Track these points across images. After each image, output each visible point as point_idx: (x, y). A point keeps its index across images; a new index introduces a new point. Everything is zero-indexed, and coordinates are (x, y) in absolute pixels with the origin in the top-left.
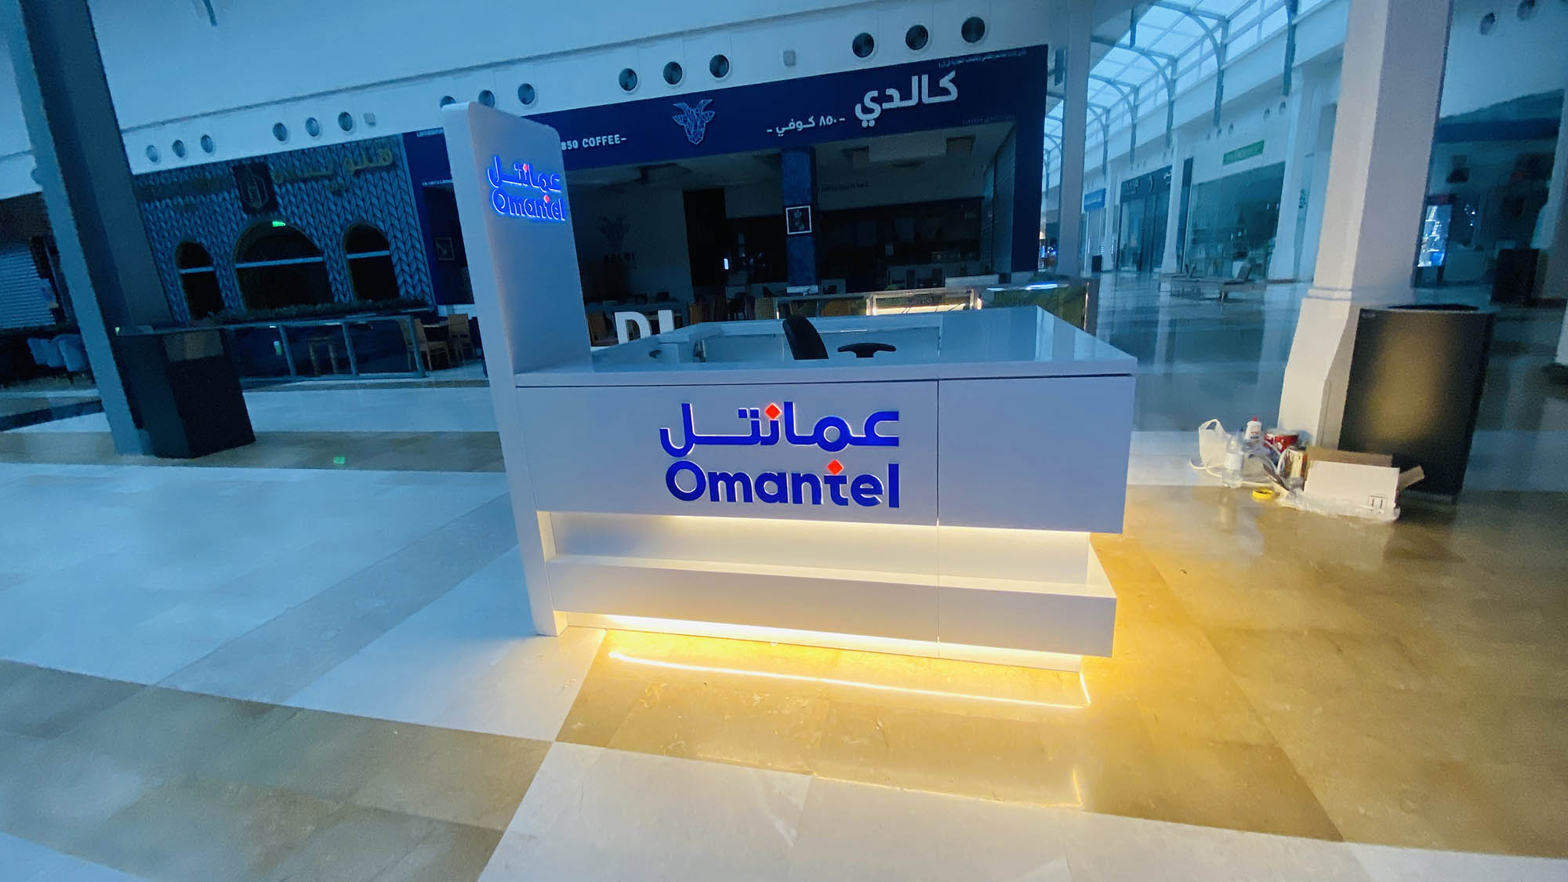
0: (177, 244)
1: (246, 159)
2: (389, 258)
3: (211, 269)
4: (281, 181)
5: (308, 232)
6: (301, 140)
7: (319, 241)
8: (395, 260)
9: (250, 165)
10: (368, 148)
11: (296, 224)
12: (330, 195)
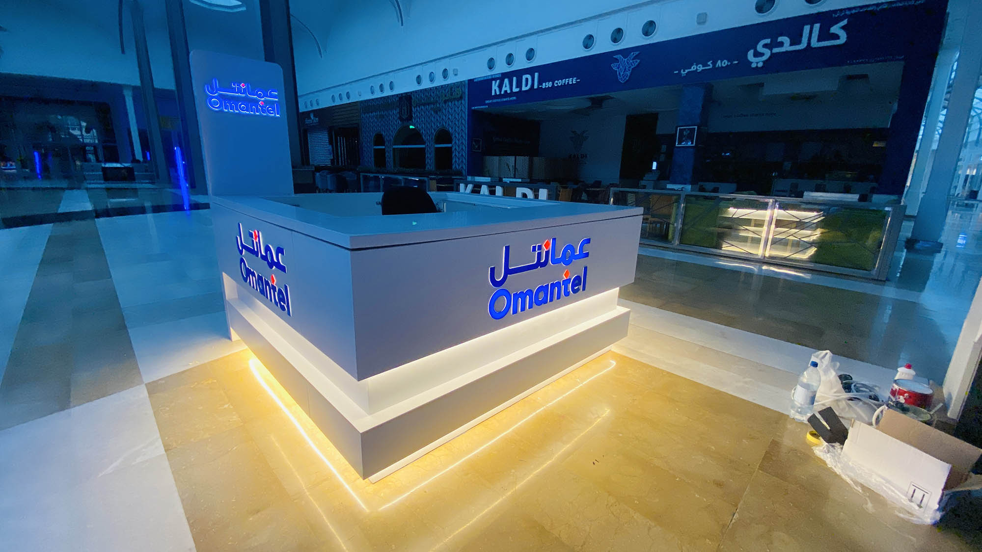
0: (374, 134)
1: (404, 93)
2: (451, 148)
3: (383, 147)
4: (415, 105)
5: (421, 131)
6: (426, 84)
7: (425, 136)
8: (453, 149)
9: (405, 96)
10: (451, 88)
11: (418, 127)
12: (433, 113)
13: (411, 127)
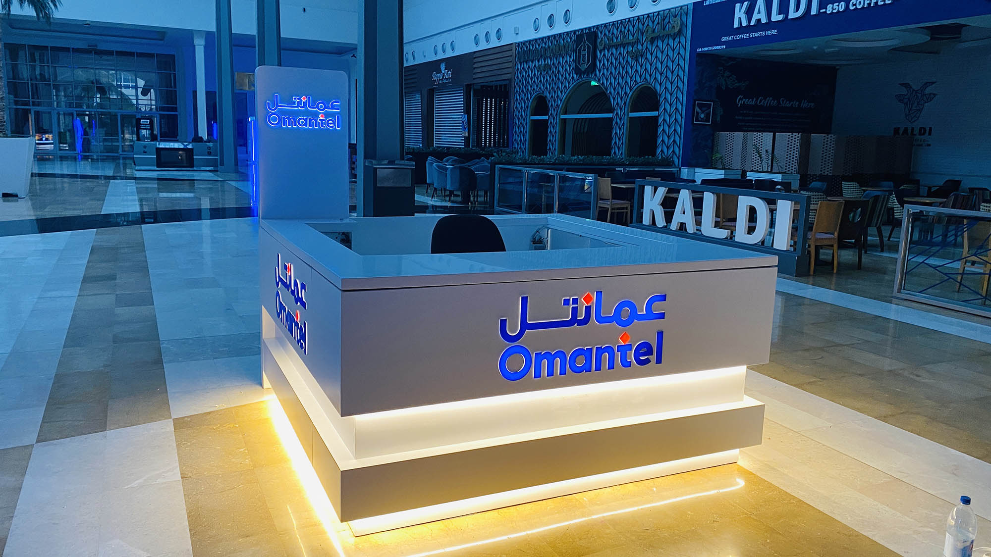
0: (533, 97)
1: (586, 28)
2: (656, 118)
3: (546, 117)
4: (602, 48)
5: (609, 91)
6: (622, 13)
7: (614, 99)
9: (587, 33)
10: (663, 17)
11: (603, 84)
12: (630, 60)
13: (593, 83)
